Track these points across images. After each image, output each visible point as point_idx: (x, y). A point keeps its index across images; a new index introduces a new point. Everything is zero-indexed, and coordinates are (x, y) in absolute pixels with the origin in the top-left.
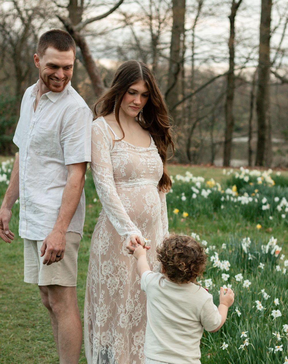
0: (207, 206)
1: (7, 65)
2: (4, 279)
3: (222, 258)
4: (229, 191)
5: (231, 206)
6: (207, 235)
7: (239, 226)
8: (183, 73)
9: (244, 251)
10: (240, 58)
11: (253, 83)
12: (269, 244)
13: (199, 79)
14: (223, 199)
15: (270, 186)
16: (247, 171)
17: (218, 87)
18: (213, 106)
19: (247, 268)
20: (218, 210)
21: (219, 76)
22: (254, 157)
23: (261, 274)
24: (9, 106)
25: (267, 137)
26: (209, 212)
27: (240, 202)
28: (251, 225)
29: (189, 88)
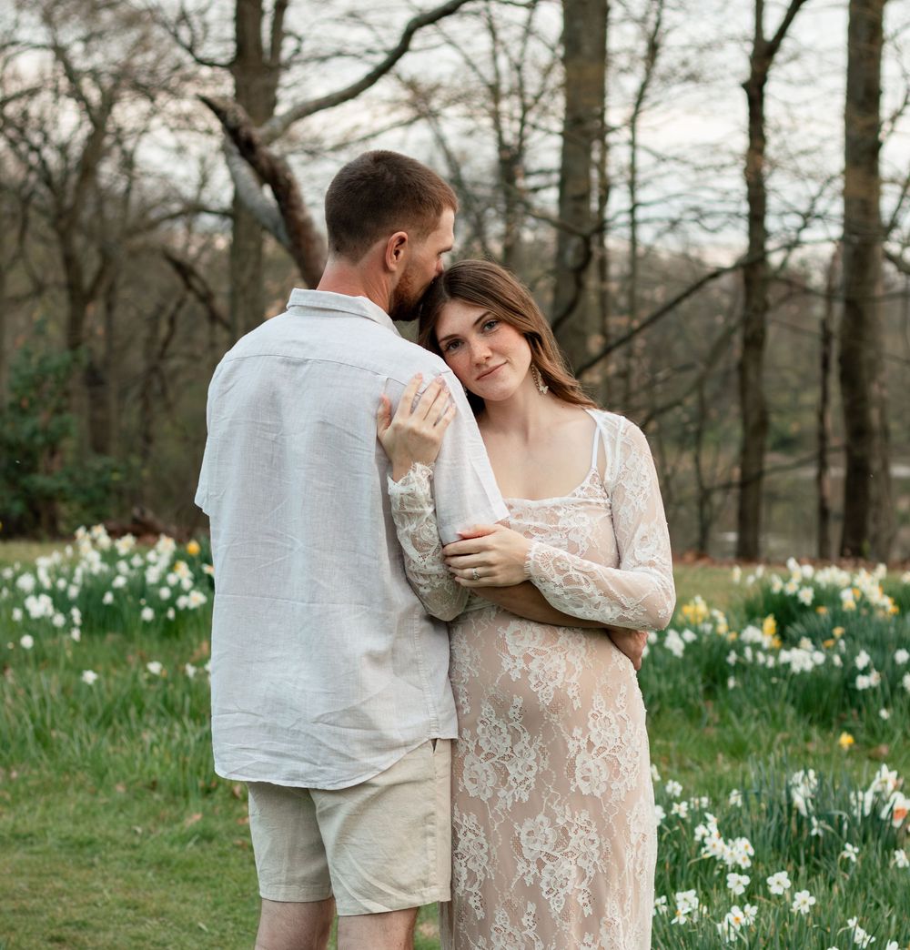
0: (683, 680)
1: (36, 250)
2: (65, 909)
3: (728, 833)
4: (751, 633)
5: (758, 680)
6: (683, 769)
7: (786, 742)
8: (603, 264)
9: (798, 810)
10: (783, 214)
11: (830, 295)
12: (875, 786)
13: (651, 284)
14: (732, 658)
15: (880, 614)
16: (808, 570)
17: (715, 309)
18: (701, 367)
19: (807, 860)
20: (720, 694)
21: (717, 273)
22: (835, 531)
23: (848, 877)
24: (49, 385)
25: (875, 465)
26: (691, 701)
27: (788, 665)
28: (824, 739)
29: (621, 313)
